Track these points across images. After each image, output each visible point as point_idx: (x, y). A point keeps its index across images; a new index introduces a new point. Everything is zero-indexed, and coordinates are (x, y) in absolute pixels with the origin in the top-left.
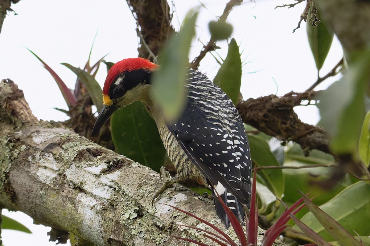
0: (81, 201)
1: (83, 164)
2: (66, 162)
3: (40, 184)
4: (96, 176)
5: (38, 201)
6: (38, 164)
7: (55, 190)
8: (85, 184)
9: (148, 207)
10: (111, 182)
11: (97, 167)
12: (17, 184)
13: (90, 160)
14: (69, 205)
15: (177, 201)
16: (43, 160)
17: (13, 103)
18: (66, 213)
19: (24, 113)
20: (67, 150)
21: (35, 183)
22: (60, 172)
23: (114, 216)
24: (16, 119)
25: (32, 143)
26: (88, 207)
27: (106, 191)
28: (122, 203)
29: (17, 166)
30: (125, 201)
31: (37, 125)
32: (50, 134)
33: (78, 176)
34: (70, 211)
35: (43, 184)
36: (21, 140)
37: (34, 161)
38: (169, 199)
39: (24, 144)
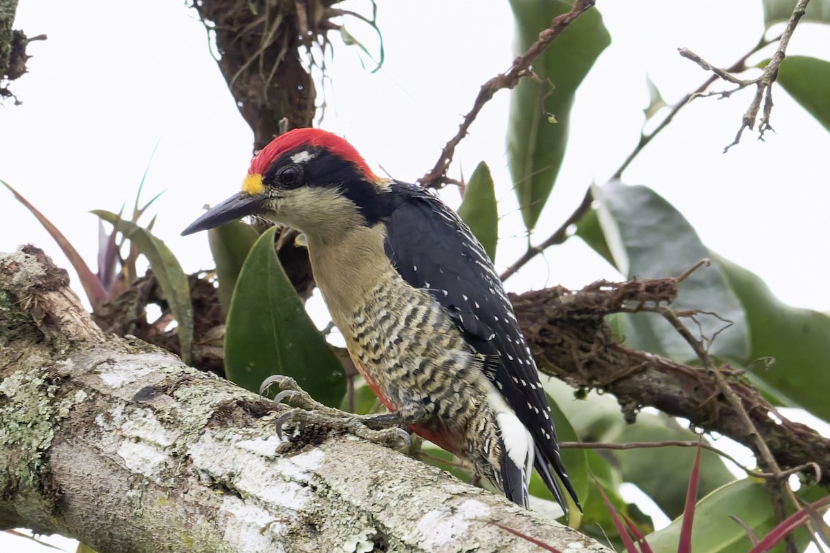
0: (232, 514)
1: (232, 433)
2: (188, 428)
3: (128, 475)
4: (268, 459)
5: (120, 513)
6: (119, 433)
7: (165, 489)
8: (240, 478)
9: (400, 529)
10: (305, 473)
11: (266, 439)
12: (70, 476)
13: (247, 425)
14: (201, 521)
15: (468, 516)
16: (130, 423)
17: (46, 298)
18: (191, 541)
19: (72, 320)
20: (186, 401)
21: (115, 473)
22: (175, 450)
23: (317, 548)
24: (55, 333)
25: (101, 385)
26: (249, 528)
27: (292, 493)
28: (334, 519)
29: (70, 436)
30: (341, 516)
31: (105, 347)
32: (139, 366)
33: (222, 460)
34: (204, 536)
35: (136, 476)
36: (75, 380)
37: (110, 426)
38: (450, 513)
39: (81, 388)
